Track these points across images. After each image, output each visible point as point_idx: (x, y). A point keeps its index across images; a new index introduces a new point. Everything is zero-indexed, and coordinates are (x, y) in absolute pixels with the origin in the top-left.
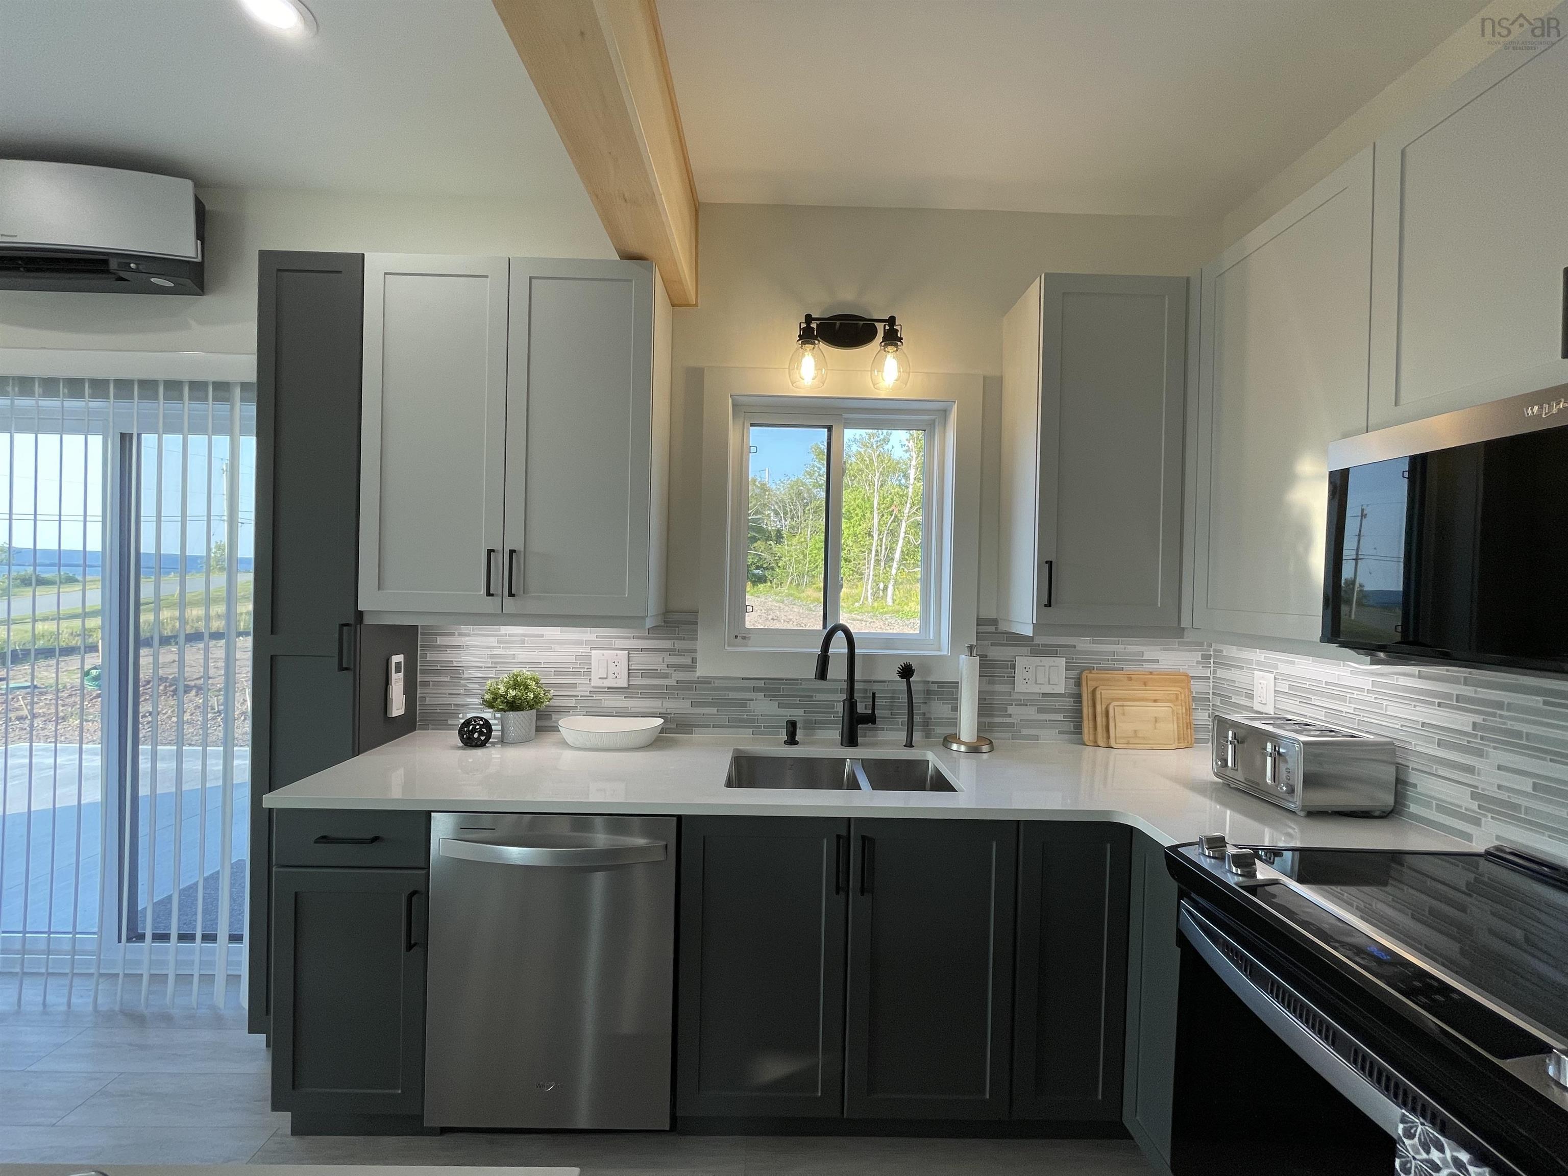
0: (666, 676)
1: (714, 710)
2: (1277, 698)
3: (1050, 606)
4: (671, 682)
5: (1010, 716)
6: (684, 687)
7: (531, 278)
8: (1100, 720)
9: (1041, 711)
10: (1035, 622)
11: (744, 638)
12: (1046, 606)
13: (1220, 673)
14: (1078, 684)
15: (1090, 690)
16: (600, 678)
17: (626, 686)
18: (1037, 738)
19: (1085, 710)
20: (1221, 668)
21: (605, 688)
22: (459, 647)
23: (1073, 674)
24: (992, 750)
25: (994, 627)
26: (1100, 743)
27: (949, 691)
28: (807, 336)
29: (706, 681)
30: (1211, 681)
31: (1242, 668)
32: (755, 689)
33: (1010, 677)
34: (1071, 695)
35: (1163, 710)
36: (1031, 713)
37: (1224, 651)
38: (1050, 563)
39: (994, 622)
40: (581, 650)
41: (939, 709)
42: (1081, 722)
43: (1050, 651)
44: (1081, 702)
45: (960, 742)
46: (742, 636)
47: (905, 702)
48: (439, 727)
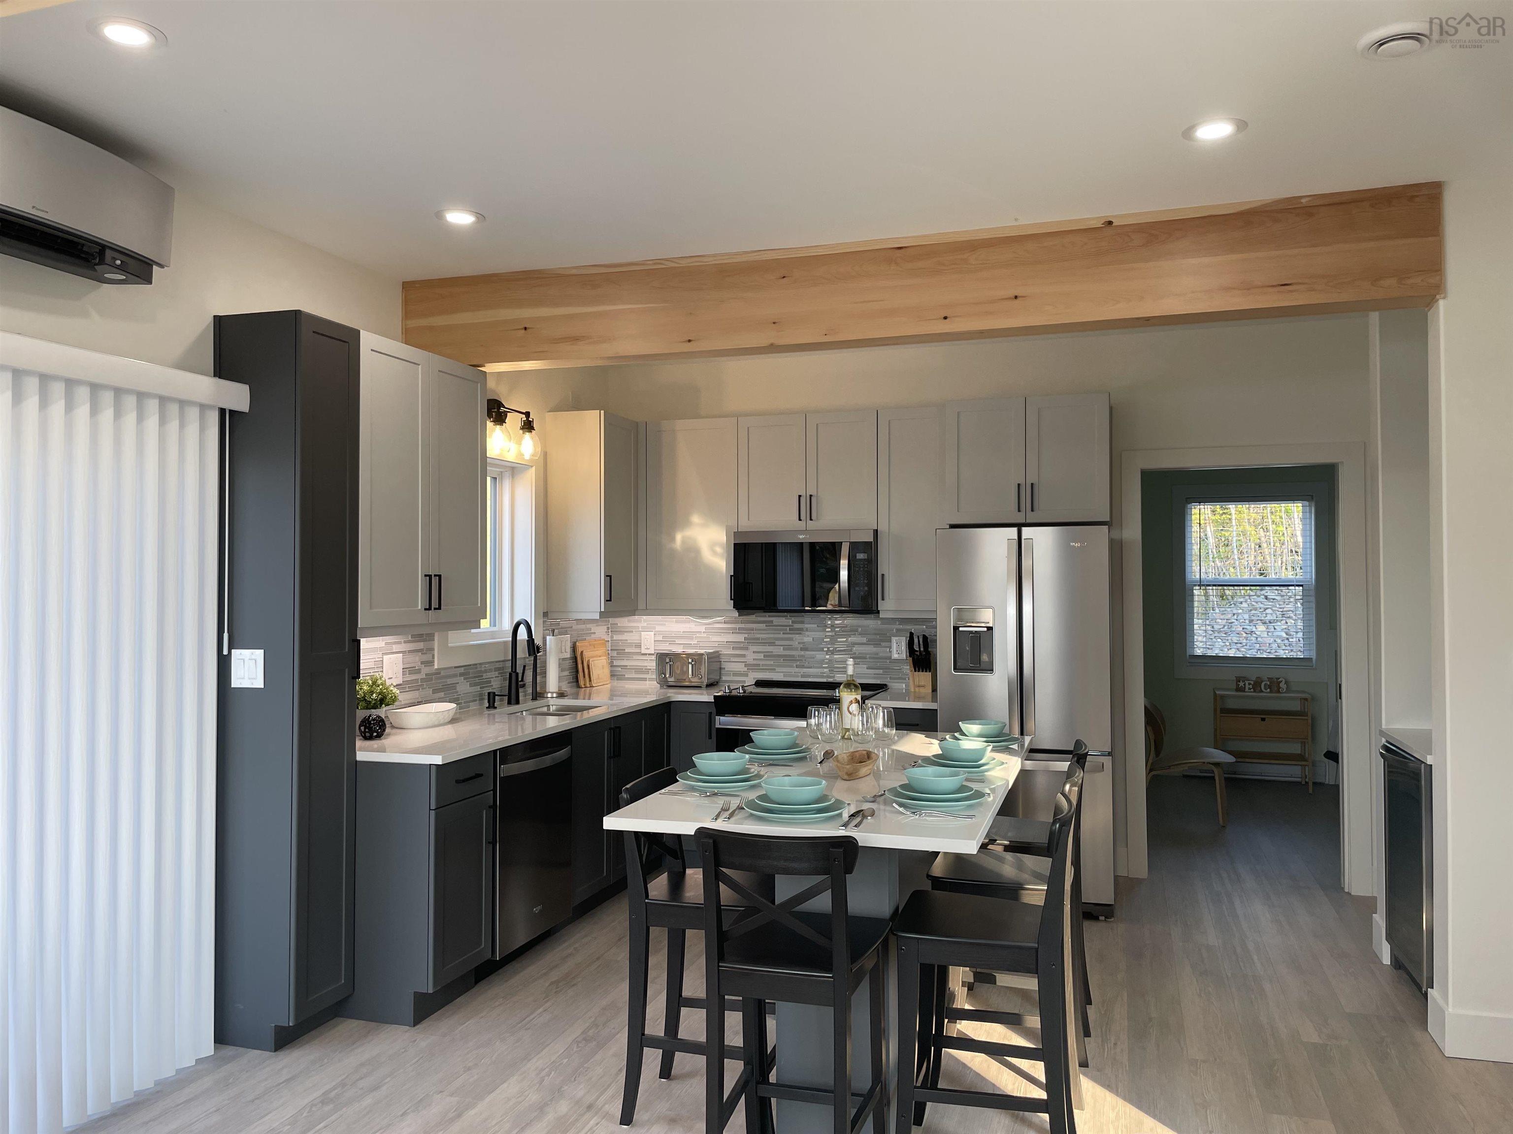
0: (419, 671)
3: (610, 601)
6: (428, 678)
7: (438, 371)
8: (586, 671)
10: (603, 610)
12: (607, 601)
13: (616, 637)
15: (580, 653)
17: (401, 682)
19: (579, 666)
20: (616, 634)
26: (587, 685)
29: (438, 673)
30: (610, 643)
31: (632, 632)
37: (619, 624)
38: (610, 576)
40: (377, 656)
42: (577, 674)
44: (576, 662)
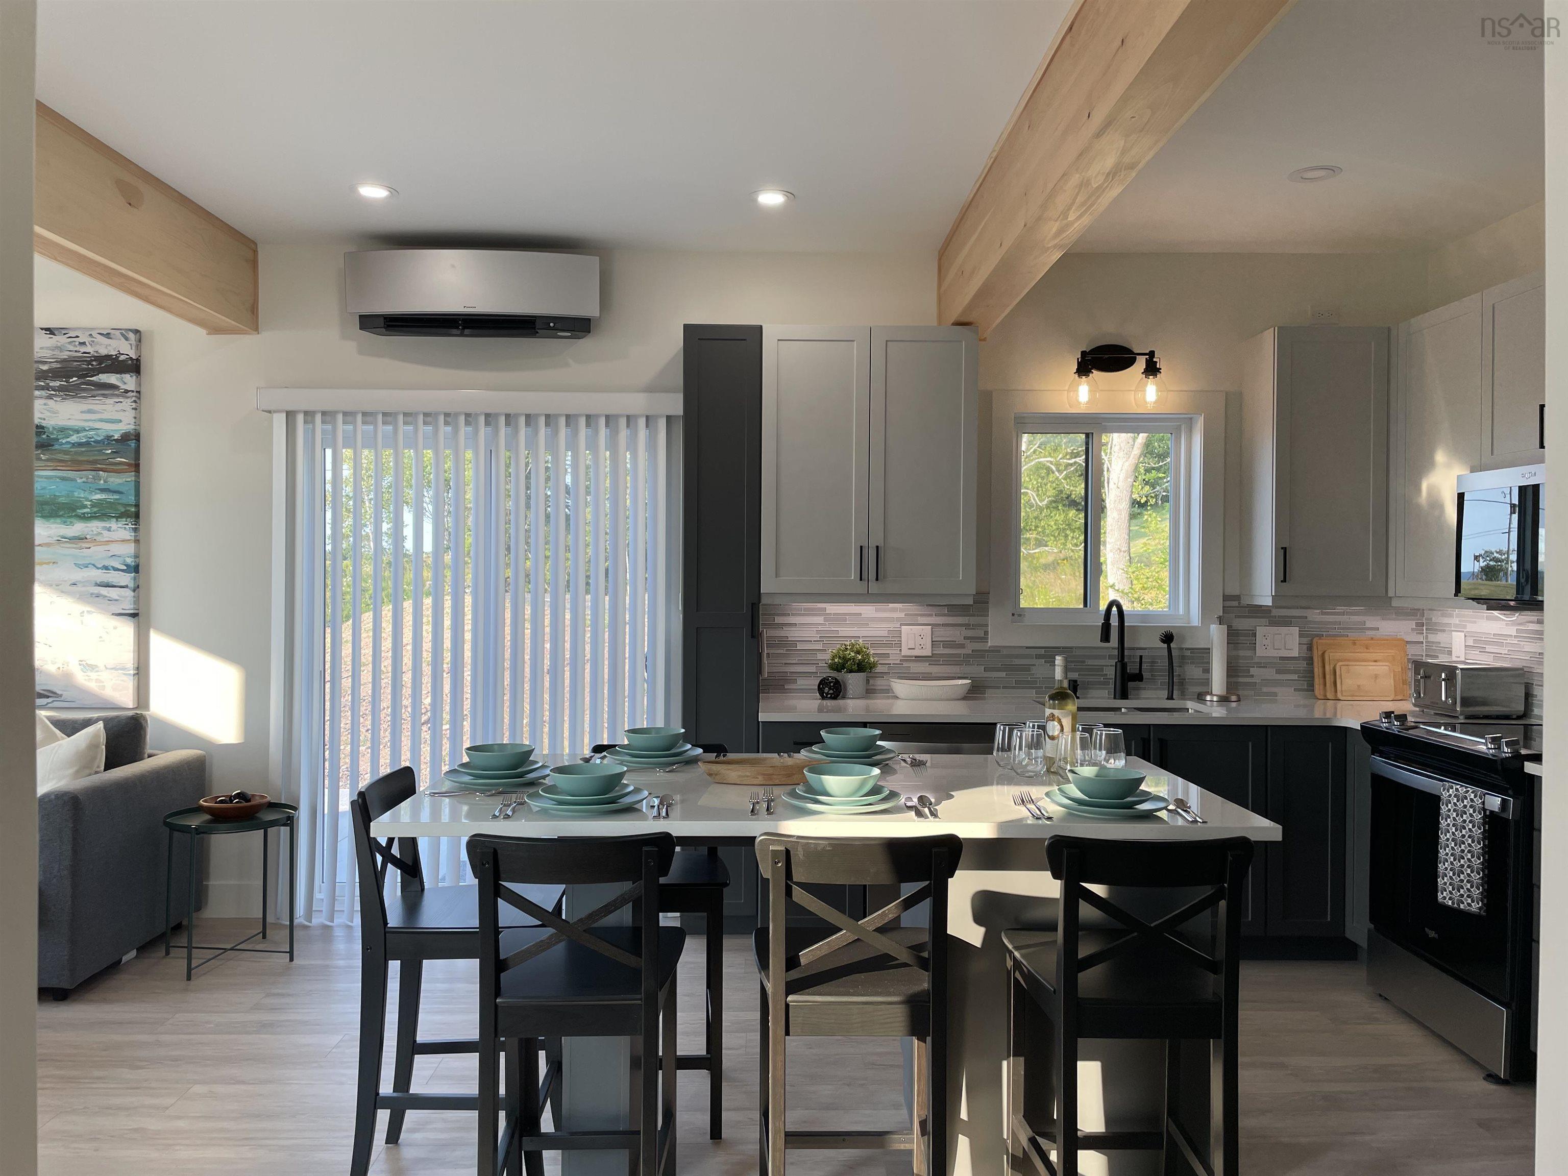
0: (962, 646)
1: (1003, 674)
2: (1467, 652)
3: (1285, 581)
4: (968, 651)
5: (1252, 676)
6: (978, 655)
7: (887, 341)
8: (1329, 677)
9: (1279, 672)
10: (1273, 594)
11: (1020, 615)
12: (1282, 581)
13: (1432, 638)
14: (1310, 648)
15: (1320, 653)
16: (909, 649)
17: (931, 655)
18: (1275, 694)
19: (1316, 670)
20: (1431, 633)
21: (912, 657)
22: (790, 625)
23: (1305, 640)
24: (1239, 700)
25: (1237, 602)
26: (1329, 696)
27: (1203, 656)
28: (1083, 369)
29: (996, 650)
30: (1424, 645)
31: (1444, 631)
32: (1038, 657)
33: (1251, 644)
34: (1304, 659)
35: (1382, 668)
36: (1269, 673)
37: (1433, 619)
38: (1285, 549)
39: (1237, 598)
40: (892, 626)
41: (1193, 672)
42: (1313, 680)
43: (1285, 622)
44: (1312, 664)
45: (1211, 694)
46: (1019, 614)
47: (1166, 666)
48: (775, 691)
